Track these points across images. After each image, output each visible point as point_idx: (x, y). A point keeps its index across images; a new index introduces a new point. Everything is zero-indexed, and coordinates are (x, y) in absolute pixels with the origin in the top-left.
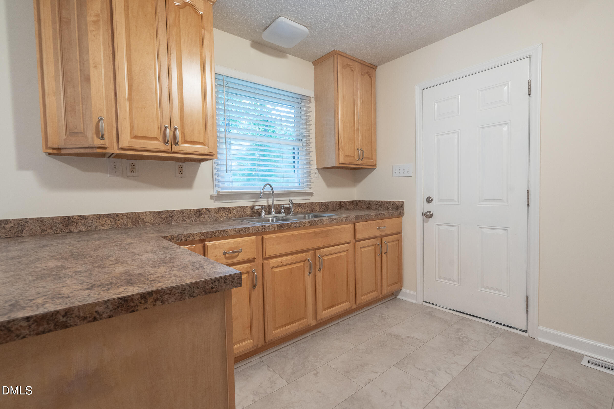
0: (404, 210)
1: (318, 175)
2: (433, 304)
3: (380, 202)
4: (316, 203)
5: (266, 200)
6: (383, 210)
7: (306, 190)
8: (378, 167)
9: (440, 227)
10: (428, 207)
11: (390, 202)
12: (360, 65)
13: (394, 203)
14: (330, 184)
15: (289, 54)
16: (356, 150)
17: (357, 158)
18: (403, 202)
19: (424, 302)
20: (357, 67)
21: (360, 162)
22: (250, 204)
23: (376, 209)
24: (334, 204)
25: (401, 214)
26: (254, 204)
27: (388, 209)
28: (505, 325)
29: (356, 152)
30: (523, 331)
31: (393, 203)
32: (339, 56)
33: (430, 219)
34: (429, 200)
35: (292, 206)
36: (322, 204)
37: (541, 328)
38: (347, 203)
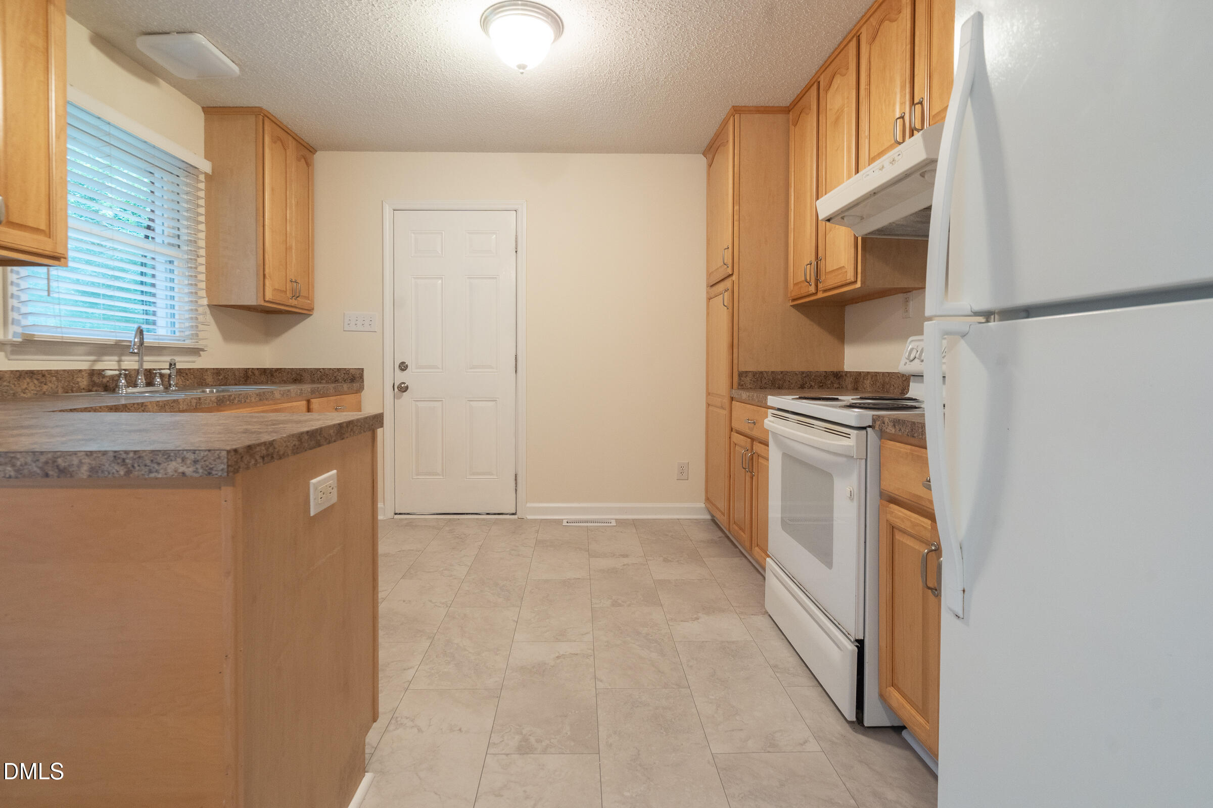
0: (363, 381)
1: (209, 318)
2: (408, 514)
3: (321, 370)
4: (207, 370)
5: (116, 358)
6: (327, 382)
7: (189, 343)
8: (316, 314)
9: (418, 403)
10: (401, 377)
11: (339, 370)
12: (294, 142)
13: (347, 371)
14: (228, 336)
15: (164, 79)
16: (288, 281)
17: (289, 294)
18: (362, 370)
19: (396, 514)
20: (291, 144)
21: (293, 302)
22: (84, 366)
23: (313, 382)
24: (237, 373)
25: (361, 389)
26: (92, 365)
27: (336, 381)
28: (495, 514)
29: (289, 285)
30: (513, 514)
31: (344, 372)
32: (266, 118)
33: (404, 393)
34: (403, 367)
35: (174, 372)
36: (218, 372)
37: (529, 505)
38: (257, 373)
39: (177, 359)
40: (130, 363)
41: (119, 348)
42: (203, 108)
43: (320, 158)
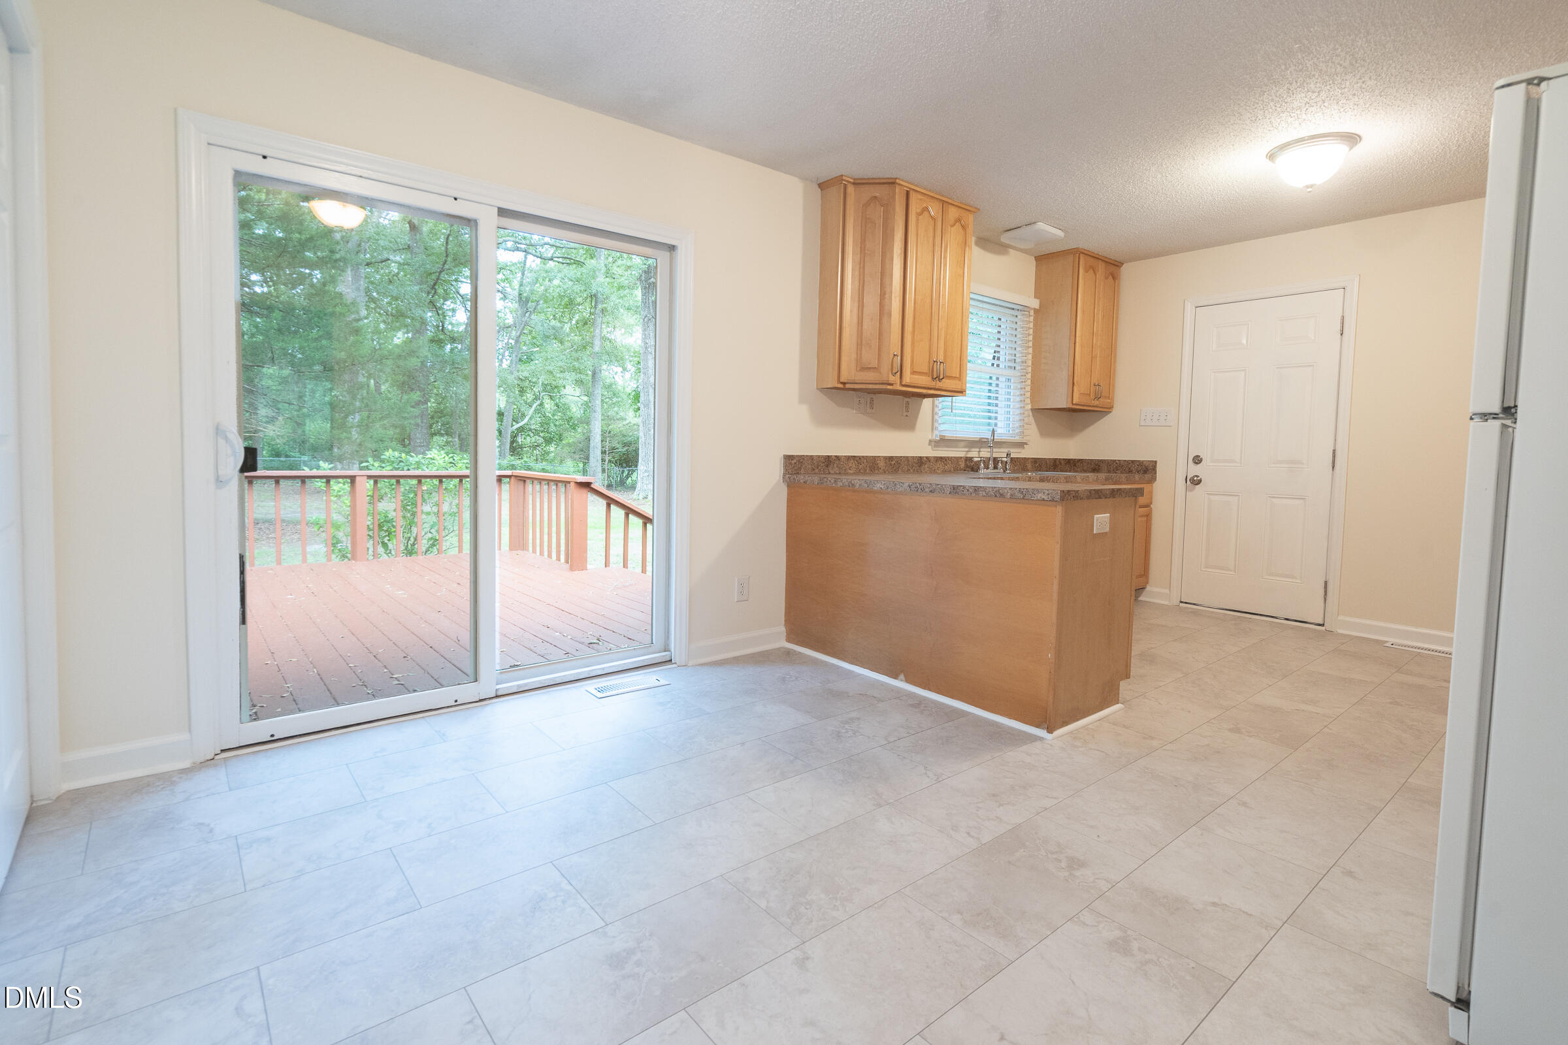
0: (1156, 473)
1: (1031, 419)
2: (1194, 604)
3: (1118, 462)
4: (1028, 459)
5: (978, 450)
6: (1122, 473)
7: (1017, 439)
8: (1114, 411)
9: (1211, 497)
10: (1194, 470)
11: (1133, 462)
12: (1103, 264)
13: (1140, 463)
14: (1044, 432)
15: (1011, 248)
16: (1092, 384)
17: (1092, 396)
18: (1156, 462)
19: (1181, 602)
20: (1101, 267)
21: (1096, 403)
22: (962, 455)
23: (1109, 472)
24: (1049, 462)
25: (1153, 479)
26: (966, 454)
27: (1130, 471)
28: (1296, 621)
29: (1093, 388)
30: (1319, 625)
31: (1138, 463)
32: (1081, 255)
33: (1197, 486)
34: (1197, 460)
35: (1008, 460)
36: (1035, 461)
37: (1341, 618)
38: (1063, 462)
39: (1012, 450)
40: (985, 453)
41: (981, 443)
42: (1035, 257)
43: (1126, 270)
